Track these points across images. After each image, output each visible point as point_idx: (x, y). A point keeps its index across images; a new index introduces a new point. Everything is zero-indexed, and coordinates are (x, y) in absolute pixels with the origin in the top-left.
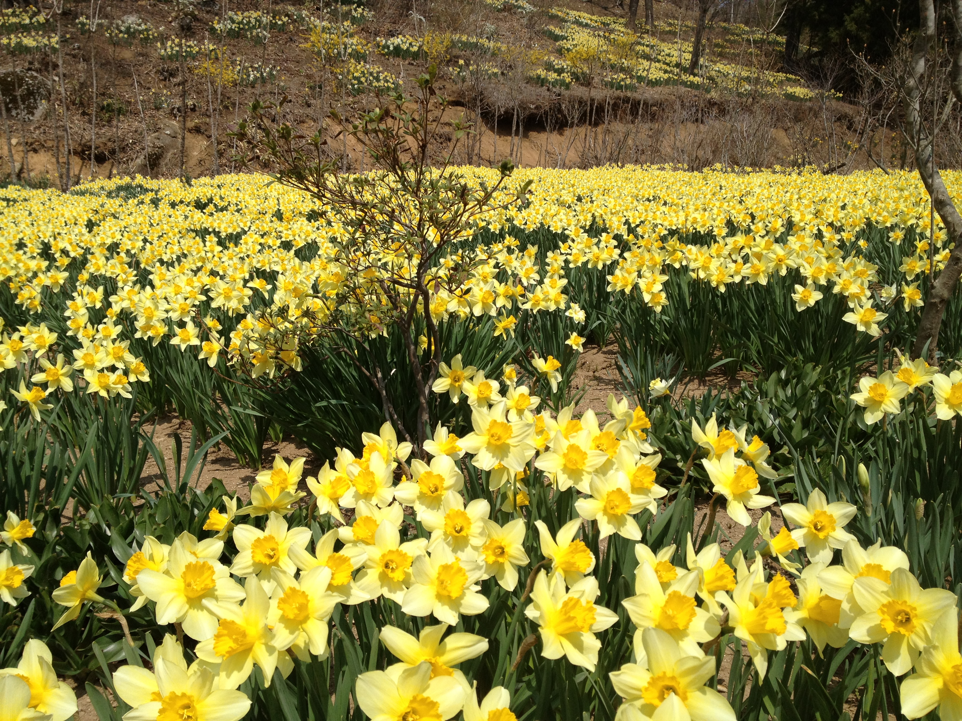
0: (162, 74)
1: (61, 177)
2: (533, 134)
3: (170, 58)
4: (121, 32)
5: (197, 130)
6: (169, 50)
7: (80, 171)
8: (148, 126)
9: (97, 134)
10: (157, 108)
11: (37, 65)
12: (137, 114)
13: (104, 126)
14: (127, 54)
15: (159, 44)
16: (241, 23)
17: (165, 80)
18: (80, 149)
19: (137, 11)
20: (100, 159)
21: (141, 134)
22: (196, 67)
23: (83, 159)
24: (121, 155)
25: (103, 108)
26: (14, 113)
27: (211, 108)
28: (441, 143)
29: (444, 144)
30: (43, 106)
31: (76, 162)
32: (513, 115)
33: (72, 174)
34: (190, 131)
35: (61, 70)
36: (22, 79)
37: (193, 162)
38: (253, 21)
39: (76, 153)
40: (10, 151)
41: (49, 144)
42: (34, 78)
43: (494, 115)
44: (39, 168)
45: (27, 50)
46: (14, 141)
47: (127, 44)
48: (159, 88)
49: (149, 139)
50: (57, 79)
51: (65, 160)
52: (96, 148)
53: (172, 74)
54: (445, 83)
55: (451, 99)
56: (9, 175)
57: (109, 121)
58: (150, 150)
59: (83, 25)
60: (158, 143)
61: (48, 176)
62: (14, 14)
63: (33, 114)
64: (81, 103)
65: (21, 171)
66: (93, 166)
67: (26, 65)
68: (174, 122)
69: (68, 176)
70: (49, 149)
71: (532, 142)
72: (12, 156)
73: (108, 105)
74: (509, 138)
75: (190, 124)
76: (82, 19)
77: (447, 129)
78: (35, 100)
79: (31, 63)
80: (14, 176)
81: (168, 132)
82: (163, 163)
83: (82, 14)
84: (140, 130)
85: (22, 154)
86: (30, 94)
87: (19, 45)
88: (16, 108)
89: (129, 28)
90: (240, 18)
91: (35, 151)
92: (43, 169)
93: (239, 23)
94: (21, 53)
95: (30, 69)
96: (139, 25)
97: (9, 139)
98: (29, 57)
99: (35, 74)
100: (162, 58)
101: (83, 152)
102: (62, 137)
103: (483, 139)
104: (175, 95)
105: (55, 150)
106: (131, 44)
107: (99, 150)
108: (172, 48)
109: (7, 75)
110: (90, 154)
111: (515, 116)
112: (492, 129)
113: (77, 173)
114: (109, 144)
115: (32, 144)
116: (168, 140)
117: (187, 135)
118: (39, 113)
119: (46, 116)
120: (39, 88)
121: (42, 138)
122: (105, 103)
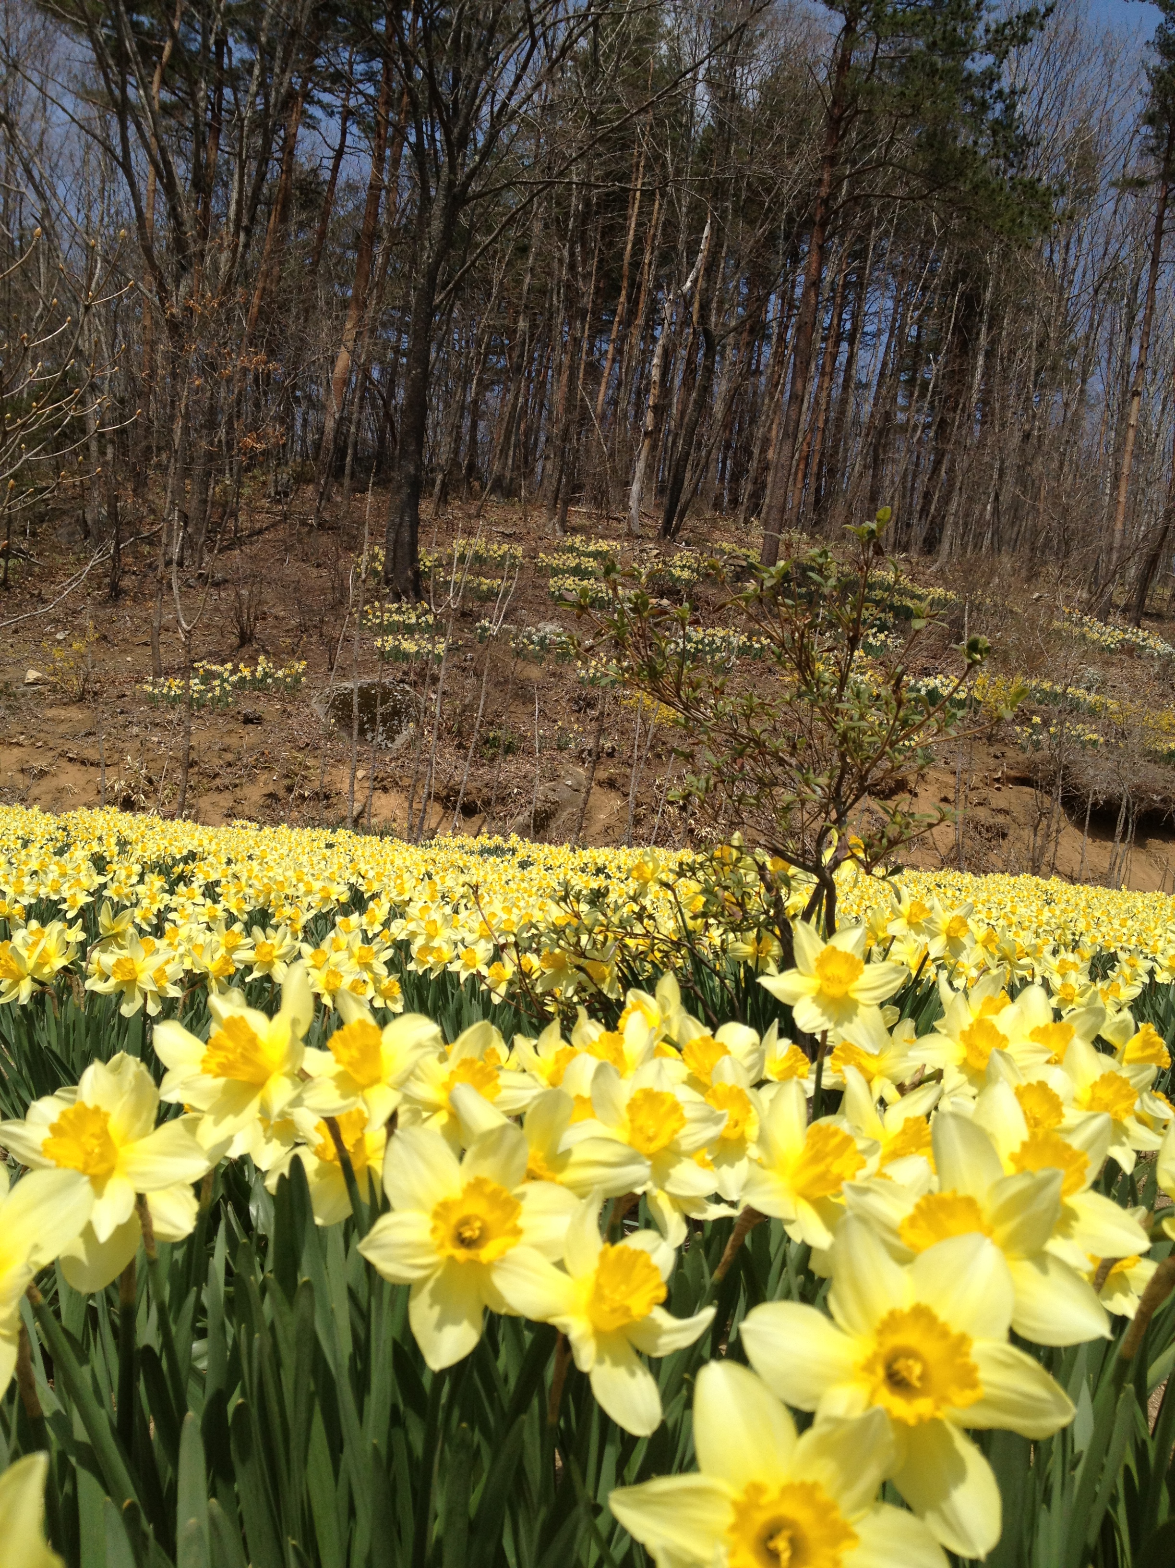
0: (577, 703)
1: (411, 828)
2: (1154, 843)
3: (593, 681)
4: (532, 643)
5: (611, 784)
6: (592, 671)
7: (439, 824)
8: (543, 771)
9: (472, 775)
10: (561, 749)
11: (412, 677)
12: (531, 753)
13: (483, 765)
14: (534, 672)
15: (579, 663)
16: (701, 641)
17: (579, 711)
18: (444, 793)
19: (559, 618)
20: (469, 811)
21: (531, 781)
22: (625, 697)
23: (446, 808)
24: (500, 808)
25: (487, 741)
26: (369, 737)
27: (636, 754)
28: (989, 840)
29: (994, 842)
30: (409, 730)
31: (435, 810)
32: (1119, 807)
33: (425, 828)
34: (600, 784)
35: (441, 685)
36: (390, 692)
37: (596, 828)
38: (718, 642)
39: (437, 798)
40: (352, 785)
41: (406, 782)
42: (405, 693)
43: (1084, 803)
44: (385, 813)
45: (406, 656)
46: (360, 774)
47: (538, 659)
48: (570, 722)
49: (541, 790)
50: (433, 696)
51: (421, 807)
52: (466, 794)
53: (590, 705)
54: (1005, 749)
55: (1013, 773)
56: (344, 818)
57: (492, 760)
58: (539, 804)
59: (485, 629)
60: (552, 797)
61: (394, 825)
62: (399, 611)
63: (393, 740)
64: (460, 733)
65: (360, 815)
66: (457, 819)
67: (399, 675)
68: (581, 770)
69: (421, 829)
70: (403, 789)
71: (1151, 855)
72: (353, 792)
73: (494, 738)
74: (1110, 844)
75: (602, 775)
76: (485, 623)
77: (1000, 819)
78: (400, 722)
79: (405, 673)
80: (349, 820)
81: (569, 783)
82: (553, 825)
83: (486, 616)
84: (531, 775)
85: (367, 792)
86: (396, 713)
87: (396, 648)
88: (373, 731)
89: (543, 639)
90: (701, 636)
91: (385, 790)
92: (390, 814)
93: (696, 643)
94: (396, 659)
95: (402, 681)
96: (559, 635)
97: (355, 770)
98: (405, 666)
99: (407, 688)
100: (581, 681)
101: (448, 797)
102: (424, 774)
103: (1064, 840)
104: (590, 733)
105: (411, 793)
106: (543, 658)
107: (470, 798)
108: (596, 668)
109: (372, 686)
110: (456, 802)
111: (1123, 810)
112: (1079, 824)
113: (433, 825)
114: (485, 790)
115: (382, 780)
116: (567, 794)
117: (596, 789)
118: (400, 740)
119: (410, 745)
120: (409, 706)
121: (398, 773)
122: (491, 734)
